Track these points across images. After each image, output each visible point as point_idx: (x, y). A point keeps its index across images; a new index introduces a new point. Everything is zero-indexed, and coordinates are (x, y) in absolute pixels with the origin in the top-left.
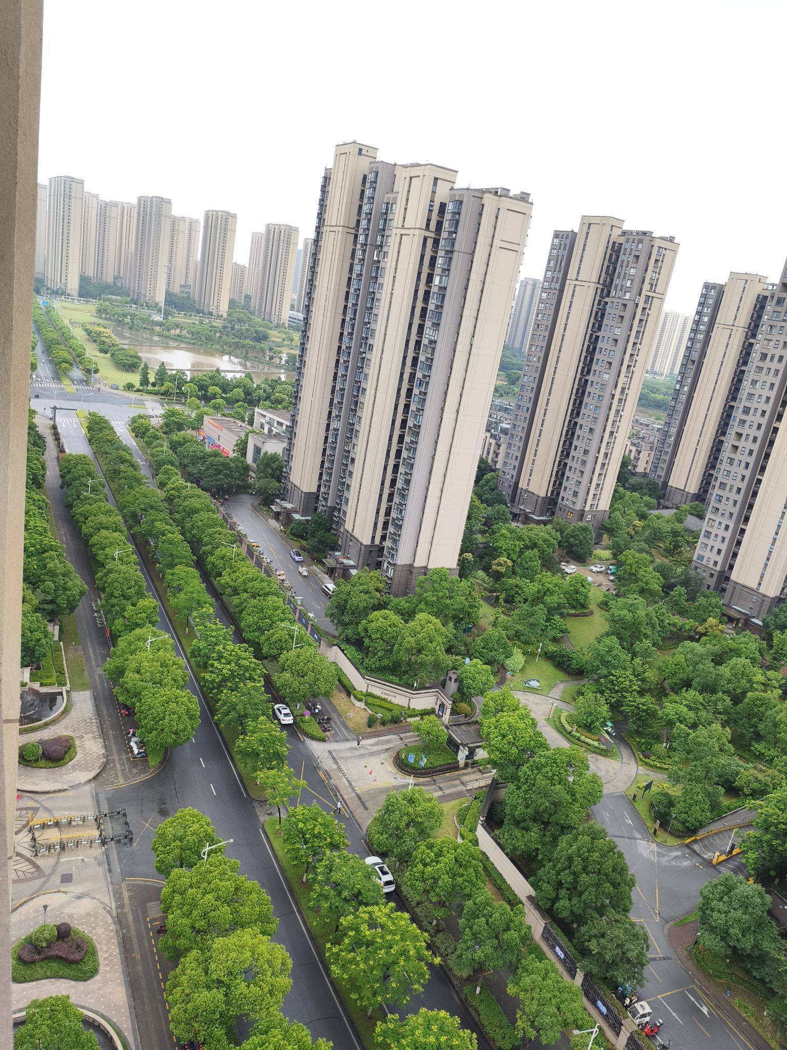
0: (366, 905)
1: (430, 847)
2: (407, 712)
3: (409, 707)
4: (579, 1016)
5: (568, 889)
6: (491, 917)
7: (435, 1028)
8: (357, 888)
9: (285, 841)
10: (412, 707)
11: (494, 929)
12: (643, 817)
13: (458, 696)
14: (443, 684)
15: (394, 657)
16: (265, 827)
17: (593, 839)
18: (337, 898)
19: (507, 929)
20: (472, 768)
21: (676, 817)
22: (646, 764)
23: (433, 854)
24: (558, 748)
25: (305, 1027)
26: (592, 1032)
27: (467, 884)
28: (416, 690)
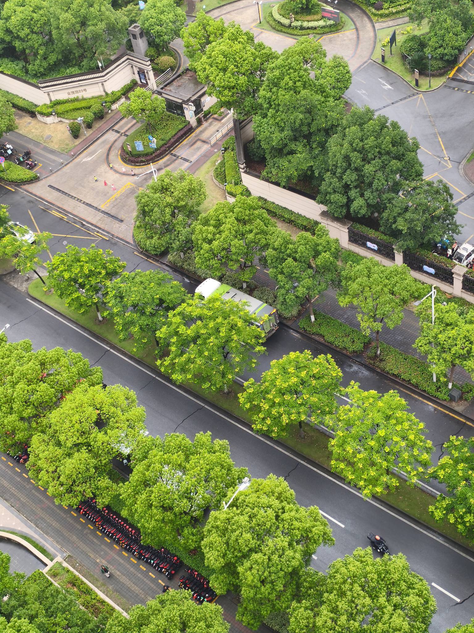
0: (173, 308)
1: (206, 222)
2: (108, 99)
3: (107, 94)
4: (414, 288)
5: (356, 187)
6: (296, 252)
7: (291, 370)
8: (157, 298)
9: (61, 296)
10: (109, 92)
11: (304, 262)
12: (400, 74)
13: (152, 52)
14: (130, 47)
15: (58, 46)
16: (31, 294)
17: (361, 125)
18: (143, 318)
19: (317, 254)
20: (206, 120)
21: (432, 57)
22: (382, 16)
23: (211, 228)
24: (285, 51)
25: (178, 434)
26: (431, 296)
27: (259, 236)
28: (103, 70)
